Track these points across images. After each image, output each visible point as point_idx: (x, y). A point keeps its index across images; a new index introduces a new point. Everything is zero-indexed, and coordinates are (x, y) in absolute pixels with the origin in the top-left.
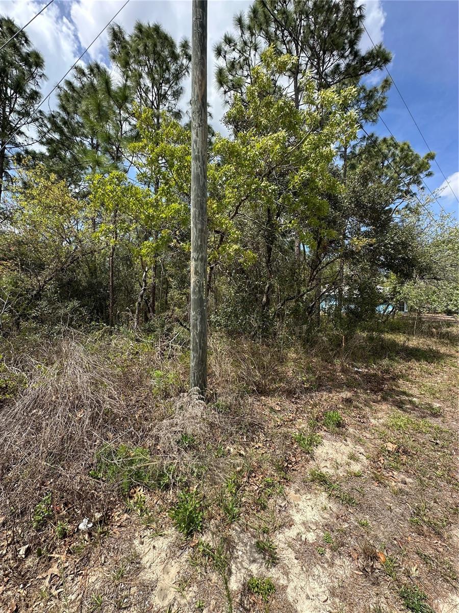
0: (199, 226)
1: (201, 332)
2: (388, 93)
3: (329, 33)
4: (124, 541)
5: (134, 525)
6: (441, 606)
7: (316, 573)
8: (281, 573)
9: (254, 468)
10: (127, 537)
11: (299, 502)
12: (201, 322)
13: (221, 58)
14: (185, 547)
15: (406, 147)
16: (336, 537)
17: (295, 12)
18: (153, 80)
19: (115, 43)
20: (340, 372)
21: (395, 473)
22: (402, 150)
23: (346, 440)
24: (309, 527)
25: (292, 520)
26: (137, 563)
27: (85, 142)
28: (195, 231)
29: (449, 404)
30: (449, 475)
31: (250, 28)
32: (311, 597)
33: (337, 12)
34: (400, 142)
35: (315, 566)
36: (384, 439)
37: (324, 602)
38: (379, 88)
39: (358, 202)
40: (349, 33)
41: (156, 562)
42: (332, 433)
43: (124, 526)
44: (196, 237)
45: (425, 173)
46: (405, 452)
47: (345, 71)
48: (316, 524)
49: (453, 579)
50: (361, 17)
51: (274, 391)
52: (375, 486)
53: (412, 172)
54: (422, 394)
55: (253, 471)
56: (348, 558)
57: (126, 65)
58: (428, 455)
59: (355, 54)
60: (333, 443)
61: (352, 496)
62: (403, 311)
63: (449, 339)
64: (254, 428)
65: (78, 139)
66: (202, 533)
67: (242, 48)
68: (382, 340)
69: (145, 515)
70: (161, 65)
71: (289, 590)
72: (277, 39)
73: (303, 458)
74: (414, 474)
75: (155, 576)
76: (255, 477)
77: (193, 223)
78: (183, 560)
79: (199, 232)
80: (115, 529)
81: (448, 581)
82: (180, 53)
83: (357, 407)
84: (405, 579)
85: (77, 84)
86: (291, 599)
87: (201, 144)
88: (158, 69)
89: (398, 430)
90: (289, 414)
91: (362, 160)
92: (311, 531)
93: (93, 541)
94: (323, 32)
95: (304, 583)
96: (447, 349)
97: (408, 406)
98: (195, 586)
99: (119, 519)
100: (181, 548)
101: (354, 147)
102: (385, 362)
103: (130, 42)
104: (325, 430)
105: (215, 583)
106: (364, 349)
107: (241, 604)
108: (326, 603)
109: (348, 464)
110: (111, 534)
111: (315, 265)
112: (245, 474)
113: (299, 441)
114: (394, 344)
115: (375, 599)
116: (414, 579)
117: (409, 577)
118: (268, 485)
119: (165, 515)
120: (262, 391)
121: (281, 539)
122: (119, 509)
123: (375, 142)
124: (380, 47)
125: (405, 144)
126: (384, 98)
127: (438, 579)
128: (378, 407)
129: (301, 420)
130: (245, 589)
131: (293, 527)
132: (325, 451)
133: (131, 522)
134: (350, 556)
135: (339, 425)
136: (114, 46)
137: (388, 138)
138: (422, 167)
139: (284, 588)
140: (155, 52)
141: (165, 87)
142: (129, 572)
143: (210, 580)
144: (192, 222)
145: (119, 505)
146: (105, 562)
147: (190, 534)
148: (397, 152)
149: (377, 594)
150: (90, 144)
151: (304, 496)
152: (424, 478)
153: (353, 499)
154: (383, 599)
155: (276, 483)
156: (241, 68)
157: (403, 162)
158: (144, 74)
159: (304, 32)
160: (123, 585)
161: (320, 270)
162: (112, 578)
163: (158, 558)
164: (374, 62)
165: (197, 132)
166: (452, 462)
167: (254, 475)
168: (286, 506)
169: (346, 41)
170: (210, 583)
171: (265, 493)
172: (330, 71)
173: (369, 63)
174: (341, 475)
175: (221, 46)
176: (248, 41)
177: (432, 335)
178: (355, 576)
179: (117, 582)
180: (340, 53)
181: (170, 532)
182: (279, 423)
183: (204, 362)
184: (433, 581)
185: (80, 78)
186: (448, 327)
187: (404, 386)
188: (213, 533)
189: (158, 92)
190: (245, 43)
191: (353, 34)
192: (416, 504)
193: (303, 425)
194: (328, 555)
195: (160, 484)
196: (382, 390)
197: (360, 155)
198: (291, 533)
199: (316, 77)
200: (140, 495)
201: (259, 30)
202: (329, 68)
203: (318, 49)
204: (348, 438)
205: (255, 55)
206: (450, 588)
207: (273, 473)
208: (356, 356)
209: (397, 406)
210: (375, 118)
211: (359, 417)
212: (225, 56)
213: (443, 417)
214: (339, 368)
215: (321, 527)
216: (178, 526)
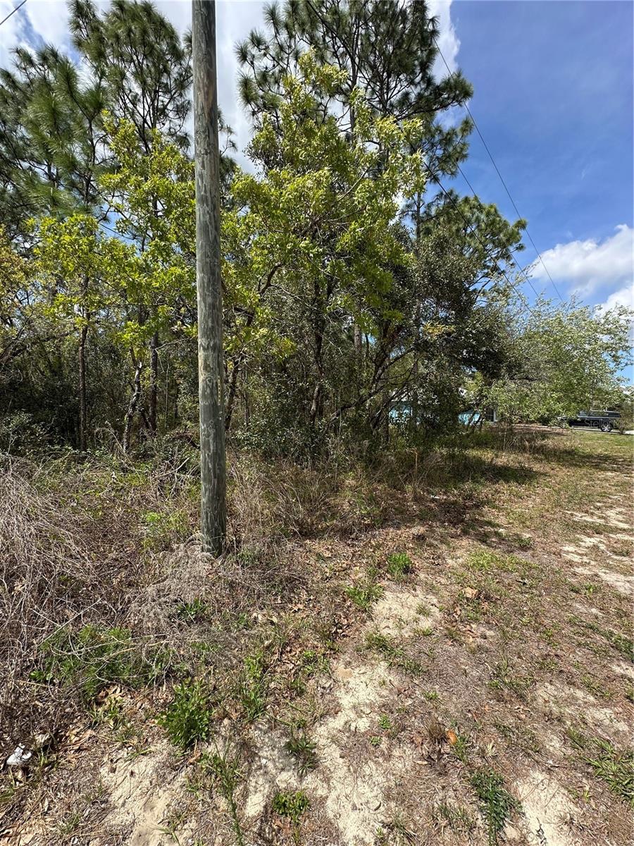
0: (209, 300)
1: (215, 453)
2: (470, 138)
3: (394, 49)
4: (85, 771)
5: (102, 746)
6: (520, 789)
7: (368, 773)
8: (320, 780)
9: (290, 639)
10: (89, 765)
11: (349, 679)
12: (215, 439)
13: (247, 65)
14: (181, 766)
15: (493, 210)
16: (395, 719)
17: (350, 14)
18: (144, 84)
19: (81, 22)
20: (412, 501)
21: (474, 626)
22: (488, 214)
23: (415, 590)
24: (361, 711)
25: (339, 705)
26: (102, 802)
27: (37, 170)
28: (203, 307)
29: (540, 533)
30: (536, 622)
31: (287, 26)
32: (359, 806)
33: (404, 22)
34: (485, 203)
35: (366, 763)
36: (463, 583)
37: (375, 810)
38: (458, 130)
39: (432, 277)
40: (419, 52)
41: (133, 796)
42: (398, 582)
43: (86, 749)
44: (205, 316)
45: (515, 245)
46: (487, 598)
47: (417, 102)
48: (371, 705)
49: (535, 752)
50: (434, 33)
51: (323, 531)
52: (448, 646)
53: (500, 243)
54: (510, 523)
55: (287, 645)
56: (409, 745)
57: (99, 56)
58: (513, 599)
59: (428, 81)
60: (399, 595)
61: (418, 663)
62: (492, 420)
63: (543, 454)
64: (292, 584)
65: (25, 165)
66: (207, 741)
67: (278, 54)
68: (466, 458)
69: (120, 728)
70: (157, 65)
71: (329, 802)
72: (327, 48)
73: (358, 618)
74: (496, 625)
75: (130, 816)
76: (291, 651)
77: (200, 295)
78: (177, 785)
79: (210, 308)
80: (71, 755)
81: (529, 755)
82: (186, 50)
83: (430, 545)
84: (479, 762)
85: (20, 77)
86: (330, 815)
87: (209, 180)
88: (153, 70)
89: (479, 570)
90: (343, 561)
91: (439, 224)
92: (364, 716)
93: (31, 779)
94: (387, 47)
95: (350, 788)
96: (541, 467)
97: (493, 540)
98: (193, 821)
99: (77, 739)
100: (174, 769)
101: (429, 206)
102: (468, 486)
103: (106, 24)
104: (388, 579)
105: (223, 811)
106: (442, 469)
107: (260, 834)
108: (378, 811)
109: (416, 620)
110: (64, 764)
111: (380, 359)
112: (276, 649)
113: (353, 595)
114: (480, 462)
115: (441, 794)
116: (490, 759)
117: (484, 757)
118: (308, 661)
119: (154, 722)
120: (307, 533)
121: (322, 733)
122: (78, 725)
123: (455, 201)
124: (459, 76)
125: (491, 207)
126: (464, 144)
127: (518, 754)
128: (457, 542)
129: (358, 568)
130: (266, 812)
131: (340, 713)
132: (387, 606)
133: (97, 742)
134: (413, 742)
135: (407, 570)
136: (78, 27)
137: (472, 198)
138: (513, 237)
139: (323, 800)
140: (144, 43)
141: (163, 98)
142: (88, 818)
143: (216, 808)
144: (198, 294)
145: (79, 717)
146: (49, 809)
147: (189, 745)
148: (483, 217)
149: (443, 788)
150: (46, 174)
151: (357, 670)
152: (508, 629)
153: (419, 665)
154: (451, 793)
155: (320, 657)
156: (277, 82)
157: (489, 230)
158: (128, 74)
159: (362, 44)
160: (77, 840)
161: (387, 367)
162: (59, 831)
163: (138, 789)
164: (452, 95)
165: (203, 162)
166: (541, 605)
167: (288, 649)
168: (332, 686)
169: (416, 62)
170: (216, 812)
171: (304, 672)
172: (397, 100)
173: (446, 96)
174: (407, 636)
175: (246, 47)
176: (285, 45)
177: (524, 449)
178: (418, 768)
179: (67, 837)
180: (408, 77)
181: (159, 747)
182: (328, 575)
183: (221, 498)
184: (512, 758)
185: (25, 69)
186: (543, 439)
187: (489, 513)
188: (225, 739)
189: (153, 104)
190: (281, 48)
191: (425, 53)
192: (497, 663)
193: (360, 575)
194: (383, 746)
195: (147, 678)
196: (463, 521)
197: (437, 216)
198: (336, 723)
199: (378, 106)
200: (115, 699)
201: (301, 31)
202: (396, 97)
203: (380, 69)
204: (417, 587)
205: (295, 67)
206: (532, 764)
207: (316, 643)
208: (432, 480)
209: (480, 540)
210: (454, 170)
211: (433, 558)
212: (252, 63)
213: (533, 550)
214: (409, 496)
215: (376, 709)
216: (172, 736)
